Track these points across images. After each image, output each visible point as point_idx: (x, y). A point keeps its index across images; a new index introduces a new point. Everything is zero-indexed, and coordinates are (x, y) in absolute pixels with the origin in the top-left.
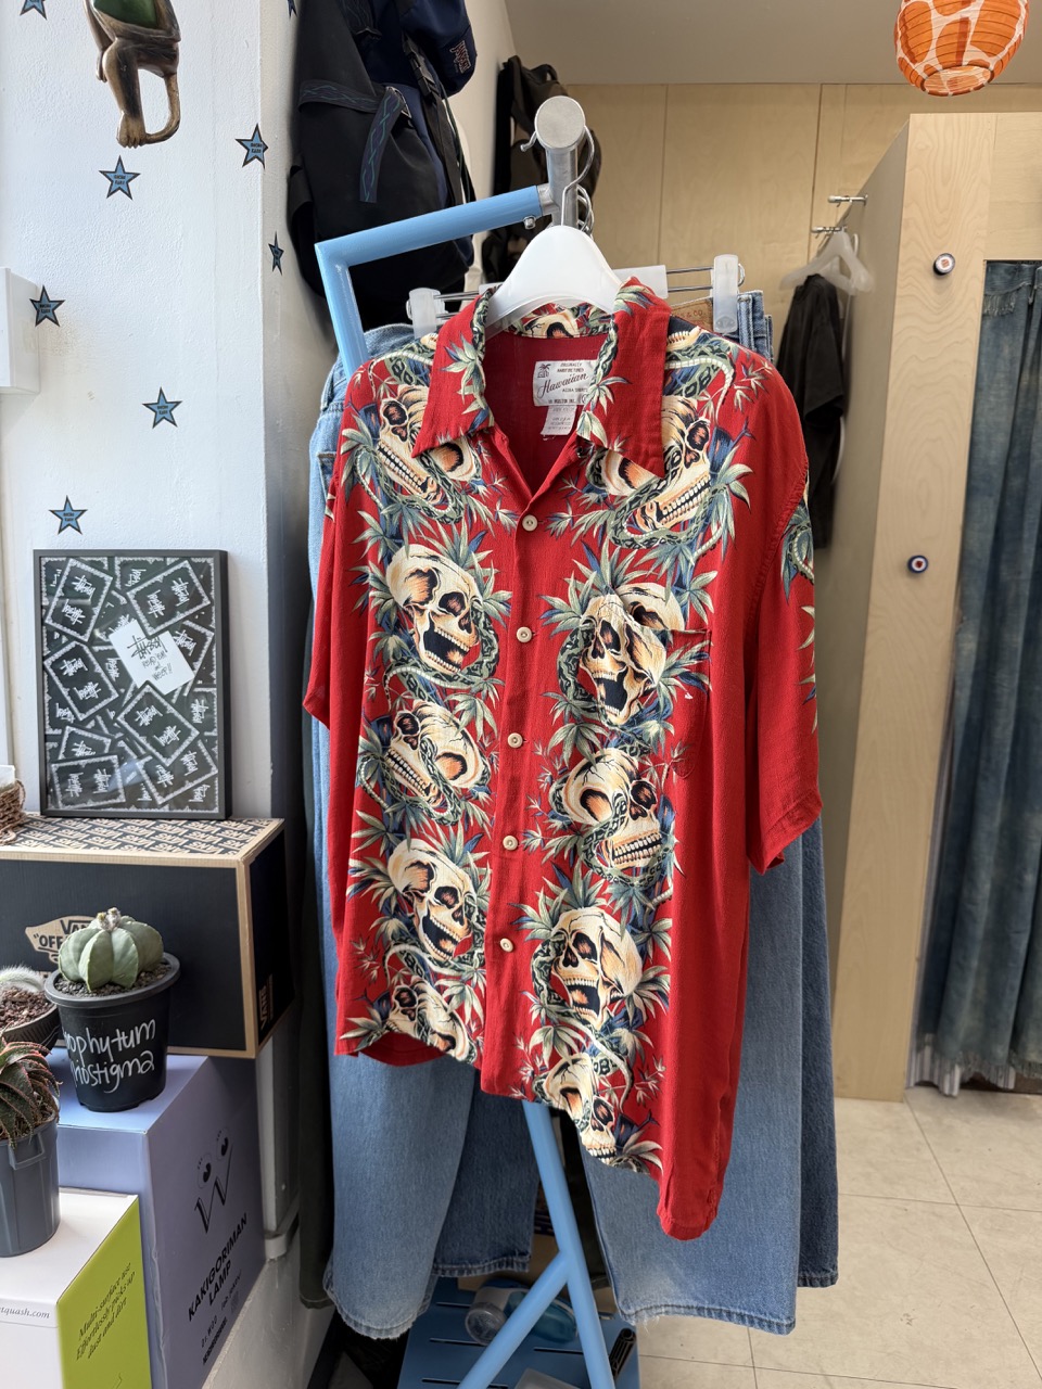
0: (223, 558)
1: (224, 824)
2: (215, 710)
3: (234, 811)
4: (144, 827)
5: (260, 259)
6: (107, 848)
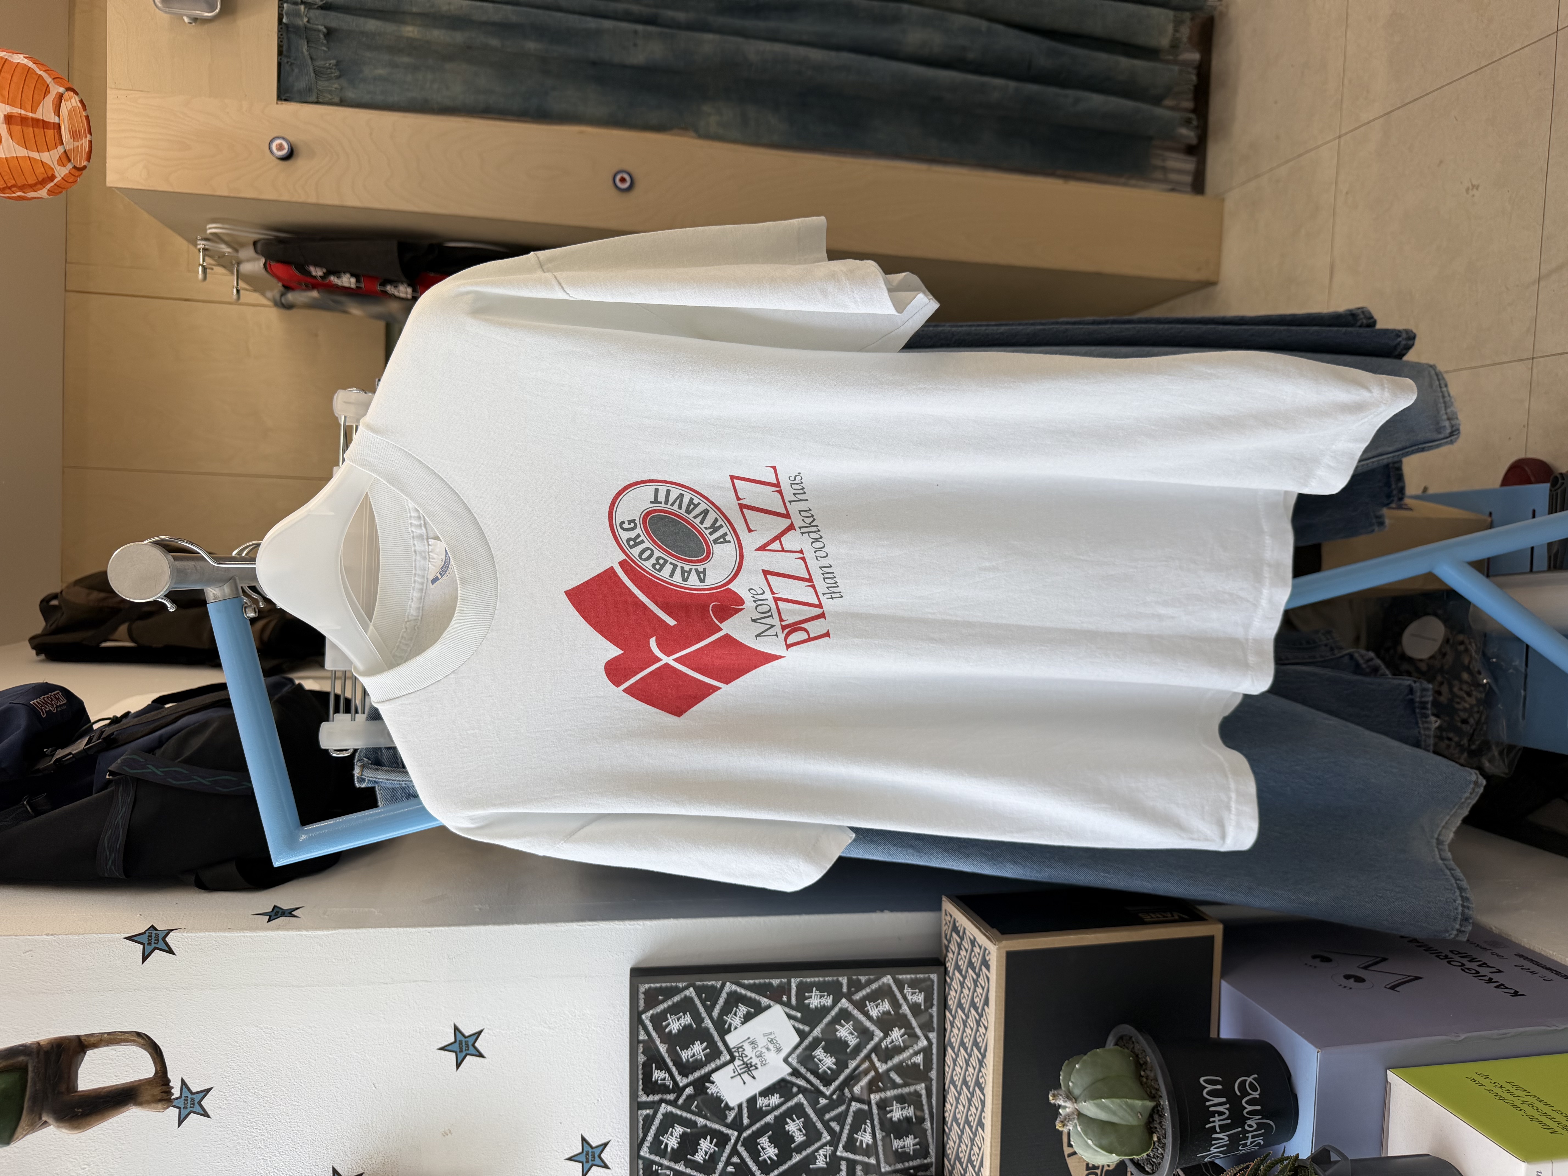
0: (638, 973)
1: (950, 966)
2: (817, 979)
3: (934, 956)
4: (955, 1061)
5: (286, 933)
6: (983, 1103)
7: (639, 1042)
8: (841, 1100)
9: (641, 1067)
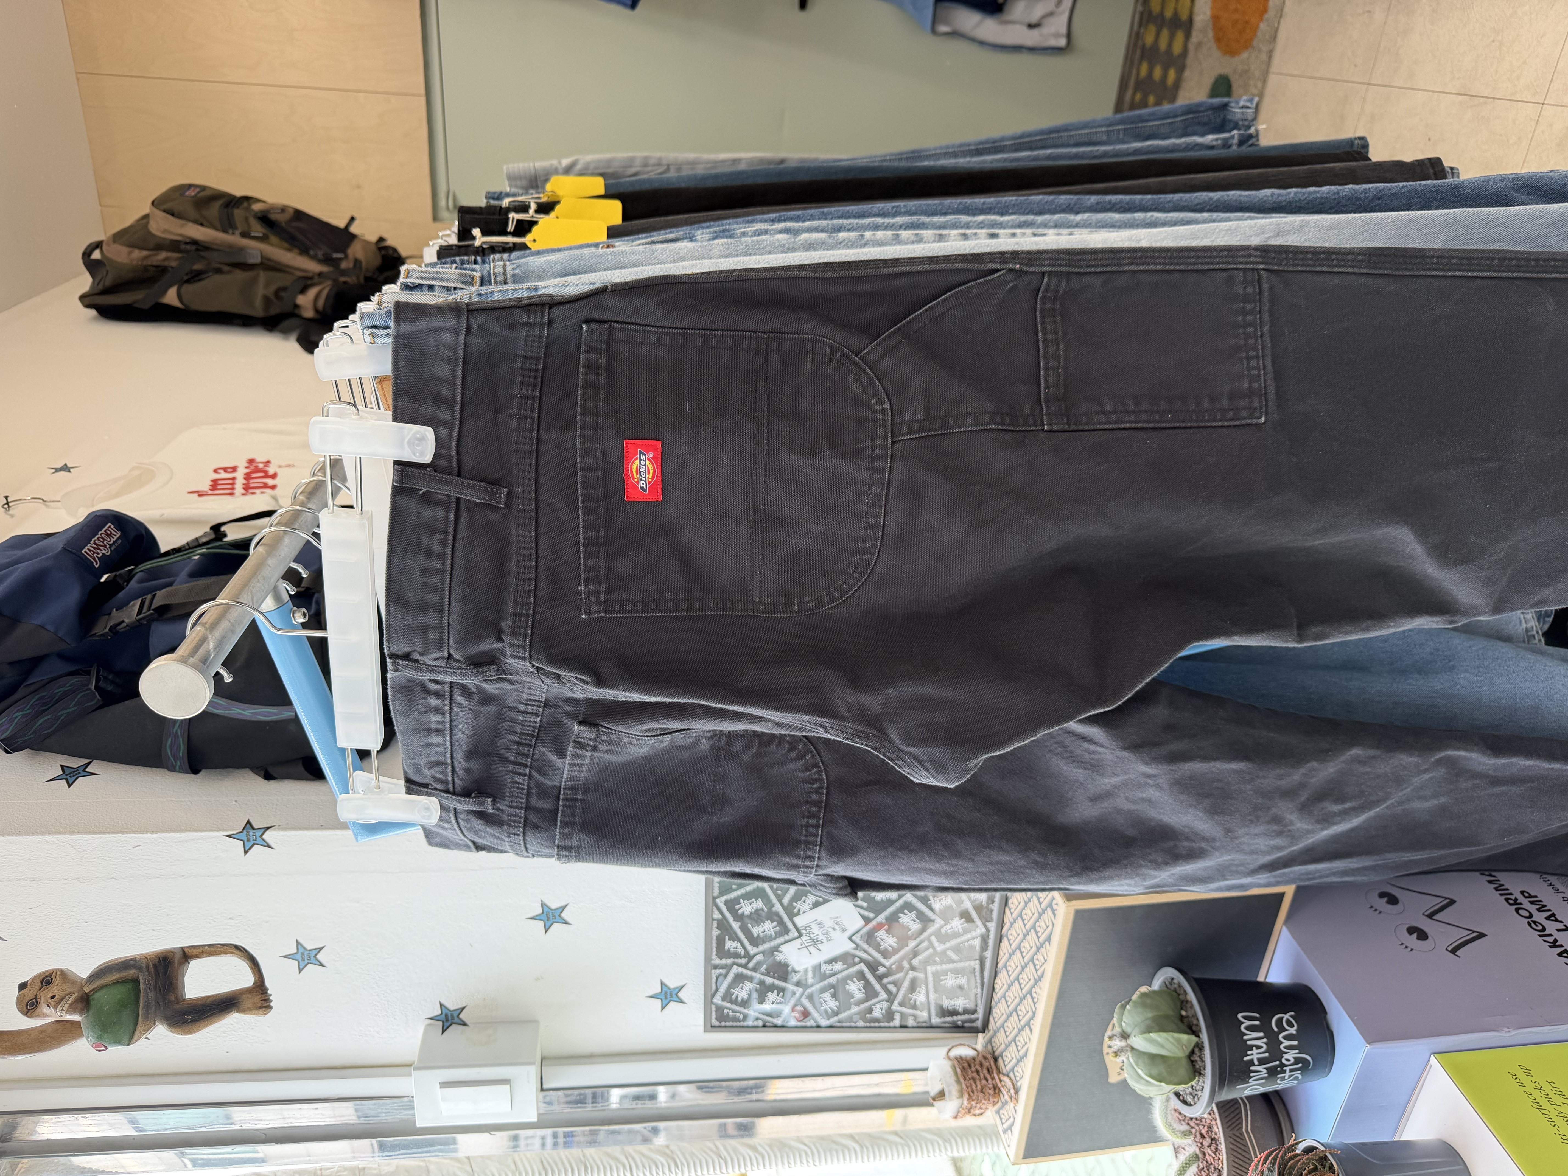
4: (1010, 955)
7: (713, 920)
8: (900, 968)
9: (715, 938)
